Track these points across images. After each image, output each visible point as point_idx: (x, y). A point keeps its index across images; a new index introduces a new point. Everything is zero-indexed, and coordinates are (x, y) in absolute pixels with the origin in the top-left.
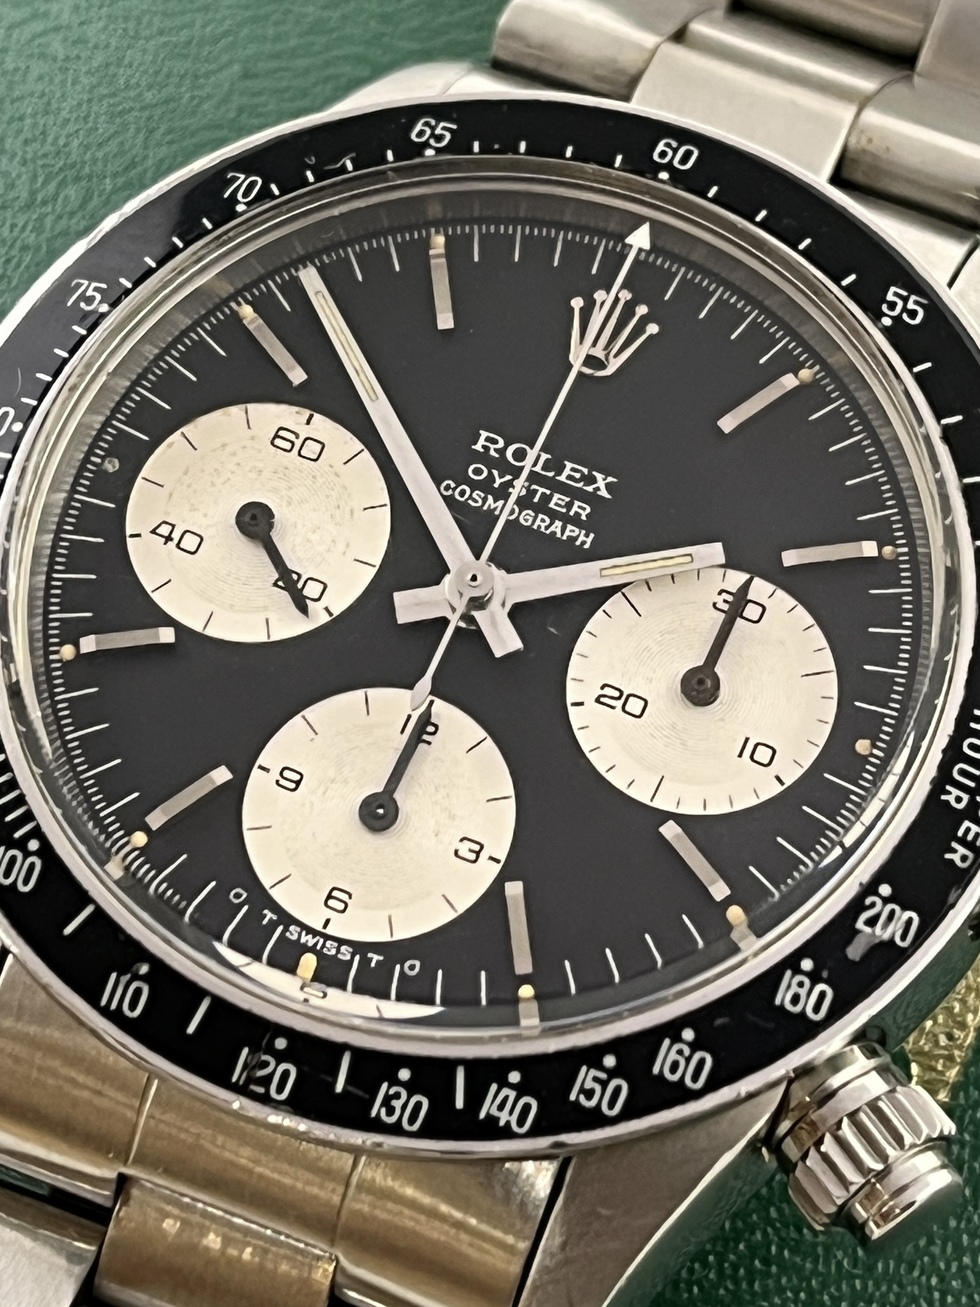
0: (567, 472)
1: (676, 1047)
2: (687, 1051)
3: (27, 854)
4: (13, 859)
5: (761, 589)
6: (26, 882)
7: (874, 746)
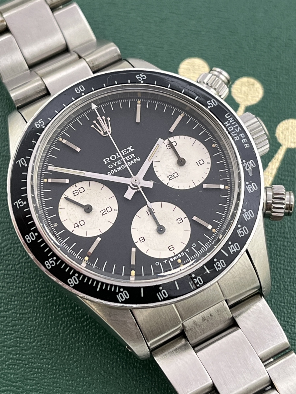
0: (123, 153)
1: (245, 214)
2: (247, 213)
3: (122, 292)
4: (121, 295)
5: (171, 139)
6: (127, 296)
7: (215, 144)
